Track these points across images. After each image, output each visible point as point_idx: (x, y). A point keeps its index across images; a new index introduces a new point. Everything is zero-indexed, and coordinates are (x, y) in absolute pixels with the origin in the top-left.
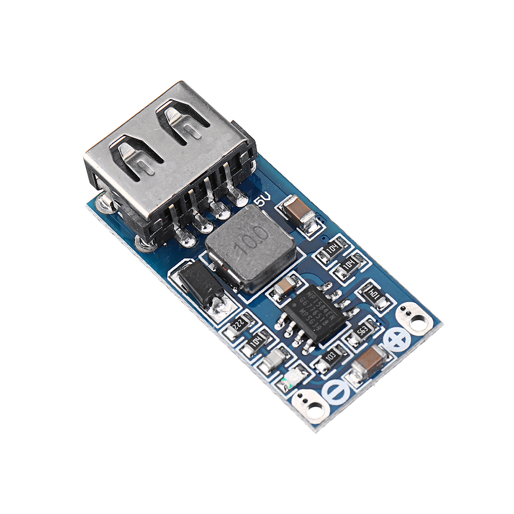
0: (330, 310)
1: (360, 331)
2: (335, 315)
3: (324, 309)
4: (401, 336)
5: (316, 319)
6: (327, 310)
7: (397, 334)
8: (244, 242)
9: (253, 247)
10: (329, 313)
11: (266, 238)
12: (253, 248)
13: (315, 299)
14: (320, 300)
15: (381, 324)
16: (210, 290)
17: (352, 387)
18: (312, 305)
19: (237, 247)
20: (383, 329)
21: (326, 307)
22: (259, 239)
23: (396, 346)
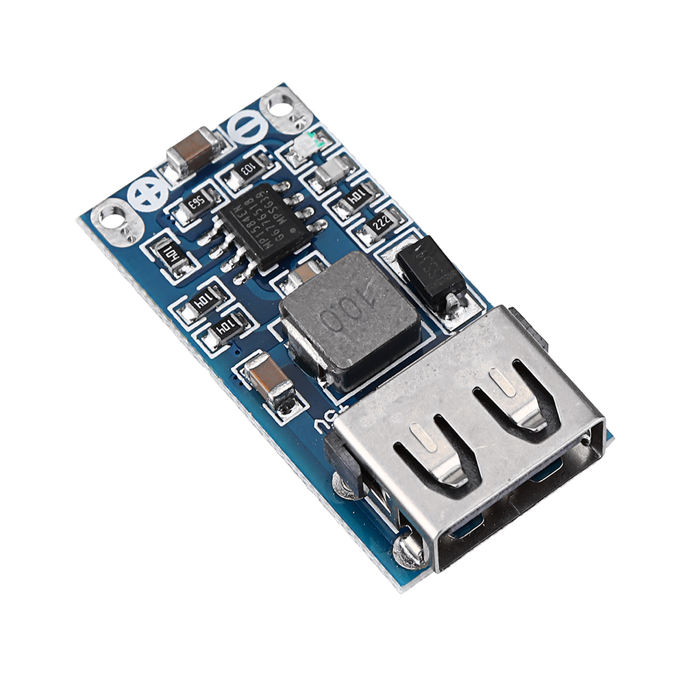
0: (240, 219)
1: (201, 202)
2: (233, 212)
3: (248, 223)
4: (142, 199)
5: (263, 208)
6: (244, 220)
7: (146, 203)
8: (359, 309)
9: (345, 301)
10: (242, 215)
11: (324, 312)
12: (345, 298)
13: (260, 237)
14: (254, 235)
15: (169, 218)
16: (417, 249)
17: (223, 132)
18: (267, 229)
19: (371, 301)
20: (166, 211)
21: (245, 224)
22: (335, 312)
23: (150, 186)
